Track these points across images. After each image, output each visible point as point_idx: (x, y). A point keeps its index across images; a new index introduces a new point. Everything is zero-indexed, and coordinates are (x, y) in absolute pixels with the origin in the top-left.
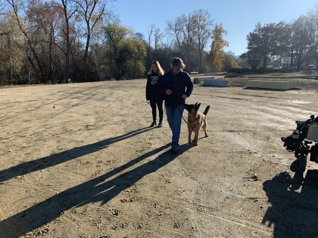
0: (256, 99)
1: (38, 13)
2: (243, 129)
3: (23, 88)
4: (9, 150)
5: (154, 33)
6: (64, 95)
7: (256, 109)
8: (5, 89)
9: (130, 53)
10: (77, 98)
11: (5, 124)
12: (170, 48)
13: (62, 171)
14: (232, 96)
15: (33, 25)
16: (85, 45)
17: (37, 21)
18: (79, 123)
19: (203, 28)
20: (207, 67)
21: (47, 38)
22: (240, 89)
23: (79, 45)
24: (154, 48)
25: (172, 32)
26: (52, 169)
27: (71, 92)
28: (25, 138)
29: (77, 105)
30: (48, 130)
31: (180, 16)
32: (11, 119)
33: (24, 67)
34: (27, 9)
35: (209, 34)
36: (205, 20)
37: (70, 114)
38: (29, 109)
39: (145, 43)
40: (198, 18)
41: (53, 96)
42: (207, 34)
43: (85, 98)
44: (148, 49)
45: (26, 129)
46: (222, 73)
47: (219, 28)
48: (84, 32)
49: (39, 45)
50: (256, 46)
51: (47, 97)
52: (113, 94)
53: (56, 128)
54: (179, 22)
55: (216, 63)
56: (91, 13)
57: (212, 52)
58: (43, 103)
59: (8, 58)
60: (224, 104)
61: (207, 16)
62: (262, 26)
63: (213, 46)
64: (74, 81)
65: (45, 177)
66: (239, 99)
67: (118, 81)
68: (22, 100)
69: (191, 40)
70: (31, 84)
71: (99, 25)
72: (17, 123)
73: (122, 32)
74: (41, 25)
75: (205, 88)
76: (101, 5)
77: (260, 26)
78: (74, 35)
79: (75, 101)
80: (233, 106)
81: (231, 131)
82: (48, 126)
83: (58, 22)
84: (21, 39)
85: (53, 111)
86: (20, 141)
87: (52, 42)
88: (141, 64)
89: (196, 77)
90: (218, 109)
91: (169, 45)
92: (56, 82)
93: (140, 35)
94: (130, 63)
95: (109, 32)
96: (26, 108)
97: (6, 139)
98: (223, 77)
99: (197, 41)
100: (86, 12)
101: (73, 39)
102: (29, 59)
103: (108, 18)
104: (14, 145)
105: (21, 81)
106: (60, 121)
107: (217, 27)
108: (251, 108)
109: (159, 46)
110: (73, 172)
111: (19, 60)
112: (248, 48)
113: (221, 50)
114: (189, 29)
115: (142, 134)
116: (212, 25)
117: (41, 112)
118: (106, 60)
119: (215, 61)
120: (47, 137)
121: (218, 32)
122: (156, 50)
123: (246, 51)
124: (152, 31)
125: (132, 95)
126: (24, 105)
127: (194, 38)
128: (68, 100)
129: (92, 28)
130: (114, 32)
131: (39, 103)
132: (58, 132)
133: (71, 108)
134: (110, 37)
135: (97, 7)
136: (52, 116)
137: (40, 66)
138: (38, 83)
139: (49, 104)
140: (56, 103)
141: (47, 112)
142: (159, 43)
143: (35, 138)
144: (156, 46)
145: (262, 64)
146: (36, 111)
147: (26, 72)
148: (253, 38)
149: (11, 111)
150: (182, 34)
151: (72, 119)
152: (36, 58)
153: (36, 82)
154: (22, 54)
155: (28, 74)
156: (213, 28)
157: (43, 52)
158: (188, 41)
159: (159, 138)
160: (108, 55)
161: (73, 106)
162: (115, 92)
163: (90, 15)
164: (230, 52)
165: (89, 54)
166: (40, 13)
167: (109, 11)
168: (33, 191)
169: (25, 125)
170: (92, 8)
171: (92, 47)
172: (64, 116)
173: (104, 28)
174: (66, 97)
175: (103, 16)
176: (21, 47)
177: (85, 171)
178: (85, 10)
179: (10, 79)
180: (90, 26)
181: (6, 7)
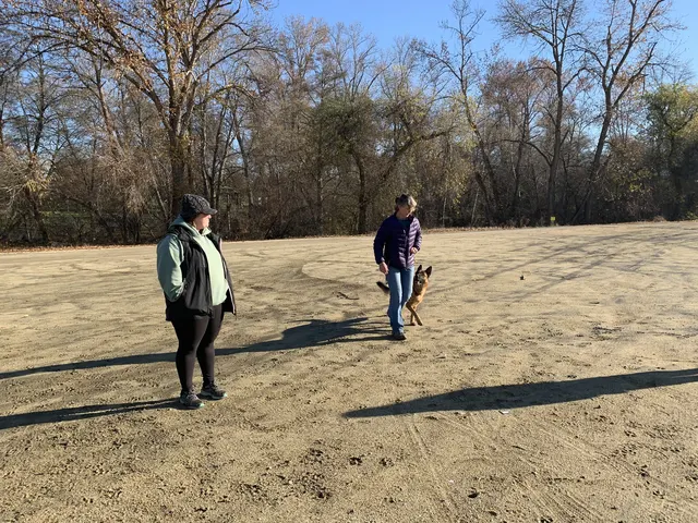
1: (503, 86)
4: (441, 355)
6: (542, 253)
8: (432, 235)
10: (570, 260)
11: (434, 303)
13: (545, 424)
15: (492, 109)
16: (597, 141)
17: (500, 103)
18: (578, 319)
21: (515, 134)
23: (582, 142)
26: (524, 412)
27: (557, 246)
28: (469, 337)
29: (571, 277)
30: (512, 326)
32: (442, 294)
33: (467, 193)
34: (484, 82)
37: (556, 297)
38: (475, 277)
41: (519, 253)
43: (588, 262)
45: (470, 318)
48: (597, 113)
49: (497, 148)
51: (507, 255)
52: (662, 256)
53: (526, 324)
56: (618, 68)
58: (500, 267)
59: (442, 177)
64: (562, 222)
65: (509, 427)
67: (675, 224)
68: (461, 258)
70: (475, 227)
71: (636, 92)
72: (454, 303)
74: (507, 108)
76: (644, 47)
78: (572, 122)
79: (567, 268)
82: (510, 318)
83: (539, 99)
84: (465, 139)
85: (520, 285)
86: (460, 340)
87: (524, 141)
92: (524, 223)
95: (659, 106)
96: (468, 275)
97: (437, 331)
100: (605, 69)
101: (569, 131)
102: (478, 176)
103: (659, 72)
104: (450, 347)
105: (459, 220)
106: (534, 310)
110: (569, 432)
111: (461, 180)
117: (496, 285)
118: (646, 173)
120: (508, 341)
126: (465, 267)
128: (551, 265)
129: (617, 102)
130: (673, 103)
131: (491, 267)
132: (531, 335)
133: (559, 282)
134: (663, 118)
135: (634, 52)
136: (520, 296)
137: (495, 192)
138: (489, 226)
139: (512, 269)
140: (527, 268)
141: (508, 288)
143: (488, 340)
146: (486, 282)
147: (469, 203)
149: (443, 277)
151: (563, 308)
152: (492, 174)
153: (485, 223)
154: (466, 168)
155: (471, 207)
157: (504, 161)
160: (654, 160)
161: (563, 278)
162: (667, 251)
163: (615, 73)
165: (603, 161)
166: (506, 85)
167: (666, 55)
168: (487, 450)
169: (470, 309)
170: (620, 57)
171: (613, 144)
172: (544, 300)
173: (647, 97)
174: (546, 258)
175: (647, 70)
176: (465, 156)
177: (598, 438)
178: (604, 64)
179: (440, 216)
180: (613, 98)
181: (450, 84)
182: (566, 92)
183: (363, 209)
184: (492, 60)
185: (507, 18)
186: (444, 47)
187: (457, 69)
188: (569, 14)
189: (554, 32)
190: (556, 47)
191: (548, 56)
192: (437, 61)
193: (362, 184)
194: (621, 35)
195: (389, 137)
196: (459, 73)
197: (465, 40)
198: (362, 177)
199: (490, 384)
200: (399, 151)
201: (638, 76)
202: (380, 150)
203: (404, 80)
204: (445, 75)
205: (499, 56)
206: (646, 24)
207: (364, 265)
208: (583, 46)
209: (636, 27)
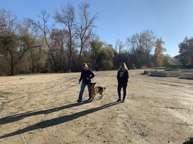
0: (188, 86)
1: (56, 35)
2: (180, 107)
3: (45, 75)
5: (119, 44)
6: (67, 80)
7: (188, 93)
8: (36, 76)
9: (105, 56)
10: (73, 82)
11: (34, 96)
12: (128, 52)
13: (64, 128)
14: (170, 84)
15: (53, 41)
16: (80, 52)
17: (55, 39)
18: (75, 97)
19: (149, 41)
20: (152, 64)
21: (59, 48)
22: (176, 79)
23: (77, 52)
24: (119, 53)
25: (130, 43)
26: (59, 126)
27: (70, 78)
28: (45, 105)
29: (74, 86)
30: (57, 101)
31: (135, 34)
32: (38, 93)
33: (47, 63)
34: (51, 33)
35: (153, 44)
36: (150, 36)
37: (69, 92)
38: (48, 88)
39: (113, 50)
40: (146, 35)
41: (61, 80)
42: (152, 44)
44: (115, 53)
45: (46, 100)
46: (163, 68)
47: (159, 40)
48: (79, 45)
49: (55, 52)
50: (185, 51)
51: (57, 81)
52: (94, 80)
53: (61, 100)
54: (134, 37)
55: (158, 61)
56: (84, 34)
57: (155, 55)
58: (55, 84)
59: (39, 59)
60: (165, 88)
61: (151, 34)
62: (189, 39)
63: (156, 51)
64: (72, 72)
65: (54, 131)
66: (175, 85)
67: (97, 72)
68: (44, 82)
69: (142, 47)
70: (49, 73)
71: (88, 41)
72: (41, 96)
73: (101, 44)
74: (57, 41)
75: (152, 77)
76: (89, 30)
77: (187, 39)
78: (74, 46)
79: (73, 84)
80: (172, 90)
81: (172, 108)
82: (57, 99)
83: (66, 40)
84: (46, 49)
85: (60, 89)
86: (42, 107)
87: (62, 50)
88: (111, 62)
89: (145, 70)
90: (161, 92)
91: (128, 51)
92: (63, 72)
93: (110, 46)
94: (104, 61)
95: (93, 44)
96: (46, 87)
97: (35, 105)
98: (163, 70)
99: (146, 48)
100: (81, 34)
101: (73, 49)
102: (50, 59)
103: (92, 36)
105: (44, 71)
106: (63, 96)
107: (158, 40)
108: (185, 92)
109: (121, 51)
110: (71, 129)
111: (44, 60)
112: (180, 52)
113: (161, 53)
114: (140, 41)
115: (112, 107)
116: (155, 39)
117: (54, 89)
118: (91, 60)
119: (158, 60)
120: (56, 105)
121: (159, 43)
122: (120, 54)
123: (179, 54)
124: (117, 43)
125: (105, 81)
126: (45, 85)
127: (144, 47)
128: (69, 83)
129: (84, 42)
130: (96, 44)
131: (53, 84)
132: (63, 103)
133: (71, 87)
134: (94, 47)
135: (87, 31)
136: (60, 92)
137: (54, 63)
138: (53, 73)
139: (58, 85)
140: (62, 84)
141: (57, 90)
142: (122, 50)
144: (120, 52)
145: (190, 62)
146: (51, 89)
147: (47, 66)
148: (183, 46)
149: (38, 88)
150: (136, 45)
151: (71, 94)
152: (53, 59)
153: (52, 72)
154: (46, 57)
155: (48, 68)
156: (156, 40)
157: (57, 55)
158: (140, 48)
159: (123, 110)
160: (92, 57)
161: (72, 86)
162: (95, 79)
163: (83, 35)
164: (167, 54)
165: (81, 57)
166: (57, 35)
167: (94, 33)
168: (47, 139)
169: (45, 97)
170: (84, 32)
171: (83, 53)
172: (66, 93)
173: (90, 42)
174: (68, 81)
175: (90, 36)
176: (46, 53)
177: (78, 129)
178: (81, 33)
179: (39, 70)
180: (83, 42)
181: (41, 33)
182: (72, 39)
183: (12, 68)
184: (53, 28)
185: (57, 18)
186: (39, 22)
187: (43, 29)
188: (72, 19)
189: (69, 23)
190: (69, 27)
191: (67, 29)
192: (37, 26)
193: (12, 60)
194: (84, 27)
195: (21, 46)
196: (43, 30)
197: (45, 21)
198: (12, 58)
199: (50, 119)
200: (25, 51)
201: (88, 37)
202: (19, 50)
203: (27, 30)
204: (39, 30)
205: (54, 27)
206: (89, 25)
207: (11, 86)
208: (76, 28)
209: (87, 25)
